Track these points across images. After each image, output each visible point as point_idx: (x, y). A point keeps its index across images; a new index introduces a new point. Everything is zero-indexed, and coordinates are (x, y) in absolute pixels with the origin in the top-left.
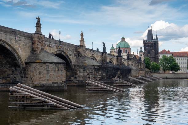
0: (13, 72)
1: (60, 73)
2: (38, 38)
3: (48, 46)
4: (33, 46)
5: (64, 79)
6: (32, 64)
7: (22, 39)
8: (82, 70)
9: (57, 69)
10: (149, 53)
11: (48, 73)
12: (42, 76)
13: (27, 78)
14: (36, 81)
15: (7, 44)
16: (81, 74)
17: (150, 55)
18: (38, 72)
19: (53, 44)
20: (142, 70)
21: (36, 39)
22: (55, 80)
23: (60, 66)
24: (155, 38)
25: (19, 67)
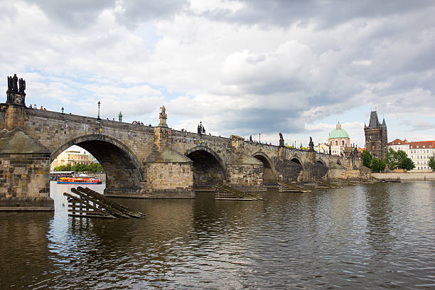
0: (130, 174)
1: (186, 175)
2: (161, 132)
3: (180, 141)
4: (155, 143)
5: (191, 183)
6: (151, 165)
7: (139, 134)
8: (236, 171)
9: (182, 171)
10: (373, 144)
11: (171, 176)
12: (163, 179)
13: (146, 181)
14: (156, 186)
15: (117, 141)
16: (236, 176)
17: (375, 147)
18: (158, 174)
19: (189, 139)
20: (355, 168)
21: (158, 133)
22: (180, 185)
23: (186, 166)
24: (381, 123)
25: (135, 168)
